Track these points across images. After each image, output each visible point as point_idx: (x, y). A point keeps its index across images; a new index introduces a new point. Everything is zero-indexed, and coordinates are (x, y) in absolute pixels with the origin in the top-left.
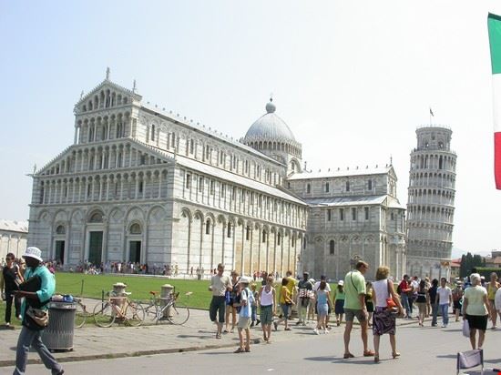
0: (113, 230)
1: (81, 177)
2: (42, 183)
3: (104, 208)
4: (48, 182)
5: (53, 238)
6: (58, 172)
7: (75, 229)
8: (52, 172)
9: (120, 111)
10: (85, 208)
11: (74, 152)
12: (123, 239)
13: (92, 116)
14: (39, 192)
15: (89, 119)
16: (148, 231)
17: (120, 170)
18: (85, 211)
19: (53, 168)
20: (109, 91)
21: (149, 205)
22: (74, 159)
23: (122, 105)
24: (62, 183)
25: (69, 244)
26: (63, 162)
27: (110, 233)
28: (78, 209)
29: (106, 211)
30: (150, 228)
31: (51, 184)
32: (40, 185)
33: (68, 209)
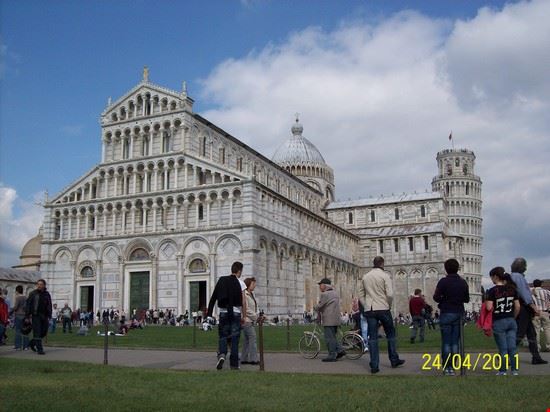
0: (164, 269)
1: (114, 203)
2: (58, 213)
3: (151, 241)
4: (66, 212)
5: (76, 282)
6: (79, 199)
7: (108, 270)
8: (72, 199)
9: (167, 118)
10: (124, 242)
11: (103, 173)
12: (180, 280)
13: (126, 126)
14: (53, 225)
15: (123, 131)
16: (216, 267)
17: (171, 192)
18: (122, 246)
19: (73, 194)
20: (148, 96)
21: (216, 235)
22: (102, 181)
23: (169, 111)
24: (87, 212)
25: (101, 289)
26: (88, 185)
27: (161, 272)
28: (112, 244)
29: (154, 244)
30: (218, 264)
31: (70, 214)
32: (54, 216)
33: (98, 245)
